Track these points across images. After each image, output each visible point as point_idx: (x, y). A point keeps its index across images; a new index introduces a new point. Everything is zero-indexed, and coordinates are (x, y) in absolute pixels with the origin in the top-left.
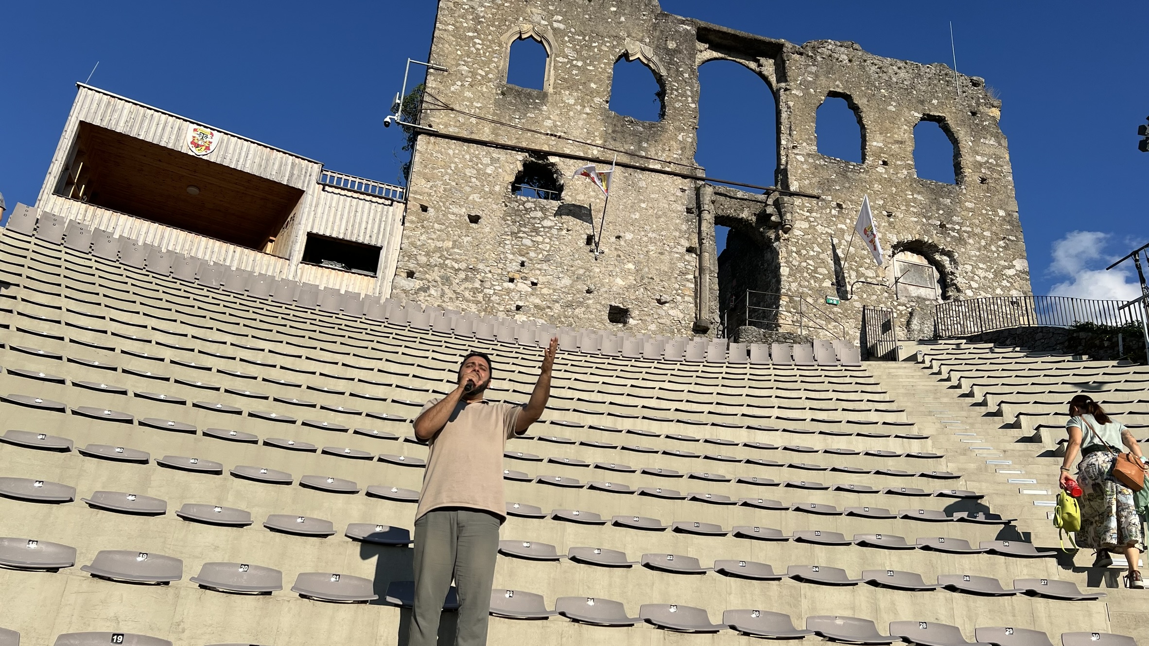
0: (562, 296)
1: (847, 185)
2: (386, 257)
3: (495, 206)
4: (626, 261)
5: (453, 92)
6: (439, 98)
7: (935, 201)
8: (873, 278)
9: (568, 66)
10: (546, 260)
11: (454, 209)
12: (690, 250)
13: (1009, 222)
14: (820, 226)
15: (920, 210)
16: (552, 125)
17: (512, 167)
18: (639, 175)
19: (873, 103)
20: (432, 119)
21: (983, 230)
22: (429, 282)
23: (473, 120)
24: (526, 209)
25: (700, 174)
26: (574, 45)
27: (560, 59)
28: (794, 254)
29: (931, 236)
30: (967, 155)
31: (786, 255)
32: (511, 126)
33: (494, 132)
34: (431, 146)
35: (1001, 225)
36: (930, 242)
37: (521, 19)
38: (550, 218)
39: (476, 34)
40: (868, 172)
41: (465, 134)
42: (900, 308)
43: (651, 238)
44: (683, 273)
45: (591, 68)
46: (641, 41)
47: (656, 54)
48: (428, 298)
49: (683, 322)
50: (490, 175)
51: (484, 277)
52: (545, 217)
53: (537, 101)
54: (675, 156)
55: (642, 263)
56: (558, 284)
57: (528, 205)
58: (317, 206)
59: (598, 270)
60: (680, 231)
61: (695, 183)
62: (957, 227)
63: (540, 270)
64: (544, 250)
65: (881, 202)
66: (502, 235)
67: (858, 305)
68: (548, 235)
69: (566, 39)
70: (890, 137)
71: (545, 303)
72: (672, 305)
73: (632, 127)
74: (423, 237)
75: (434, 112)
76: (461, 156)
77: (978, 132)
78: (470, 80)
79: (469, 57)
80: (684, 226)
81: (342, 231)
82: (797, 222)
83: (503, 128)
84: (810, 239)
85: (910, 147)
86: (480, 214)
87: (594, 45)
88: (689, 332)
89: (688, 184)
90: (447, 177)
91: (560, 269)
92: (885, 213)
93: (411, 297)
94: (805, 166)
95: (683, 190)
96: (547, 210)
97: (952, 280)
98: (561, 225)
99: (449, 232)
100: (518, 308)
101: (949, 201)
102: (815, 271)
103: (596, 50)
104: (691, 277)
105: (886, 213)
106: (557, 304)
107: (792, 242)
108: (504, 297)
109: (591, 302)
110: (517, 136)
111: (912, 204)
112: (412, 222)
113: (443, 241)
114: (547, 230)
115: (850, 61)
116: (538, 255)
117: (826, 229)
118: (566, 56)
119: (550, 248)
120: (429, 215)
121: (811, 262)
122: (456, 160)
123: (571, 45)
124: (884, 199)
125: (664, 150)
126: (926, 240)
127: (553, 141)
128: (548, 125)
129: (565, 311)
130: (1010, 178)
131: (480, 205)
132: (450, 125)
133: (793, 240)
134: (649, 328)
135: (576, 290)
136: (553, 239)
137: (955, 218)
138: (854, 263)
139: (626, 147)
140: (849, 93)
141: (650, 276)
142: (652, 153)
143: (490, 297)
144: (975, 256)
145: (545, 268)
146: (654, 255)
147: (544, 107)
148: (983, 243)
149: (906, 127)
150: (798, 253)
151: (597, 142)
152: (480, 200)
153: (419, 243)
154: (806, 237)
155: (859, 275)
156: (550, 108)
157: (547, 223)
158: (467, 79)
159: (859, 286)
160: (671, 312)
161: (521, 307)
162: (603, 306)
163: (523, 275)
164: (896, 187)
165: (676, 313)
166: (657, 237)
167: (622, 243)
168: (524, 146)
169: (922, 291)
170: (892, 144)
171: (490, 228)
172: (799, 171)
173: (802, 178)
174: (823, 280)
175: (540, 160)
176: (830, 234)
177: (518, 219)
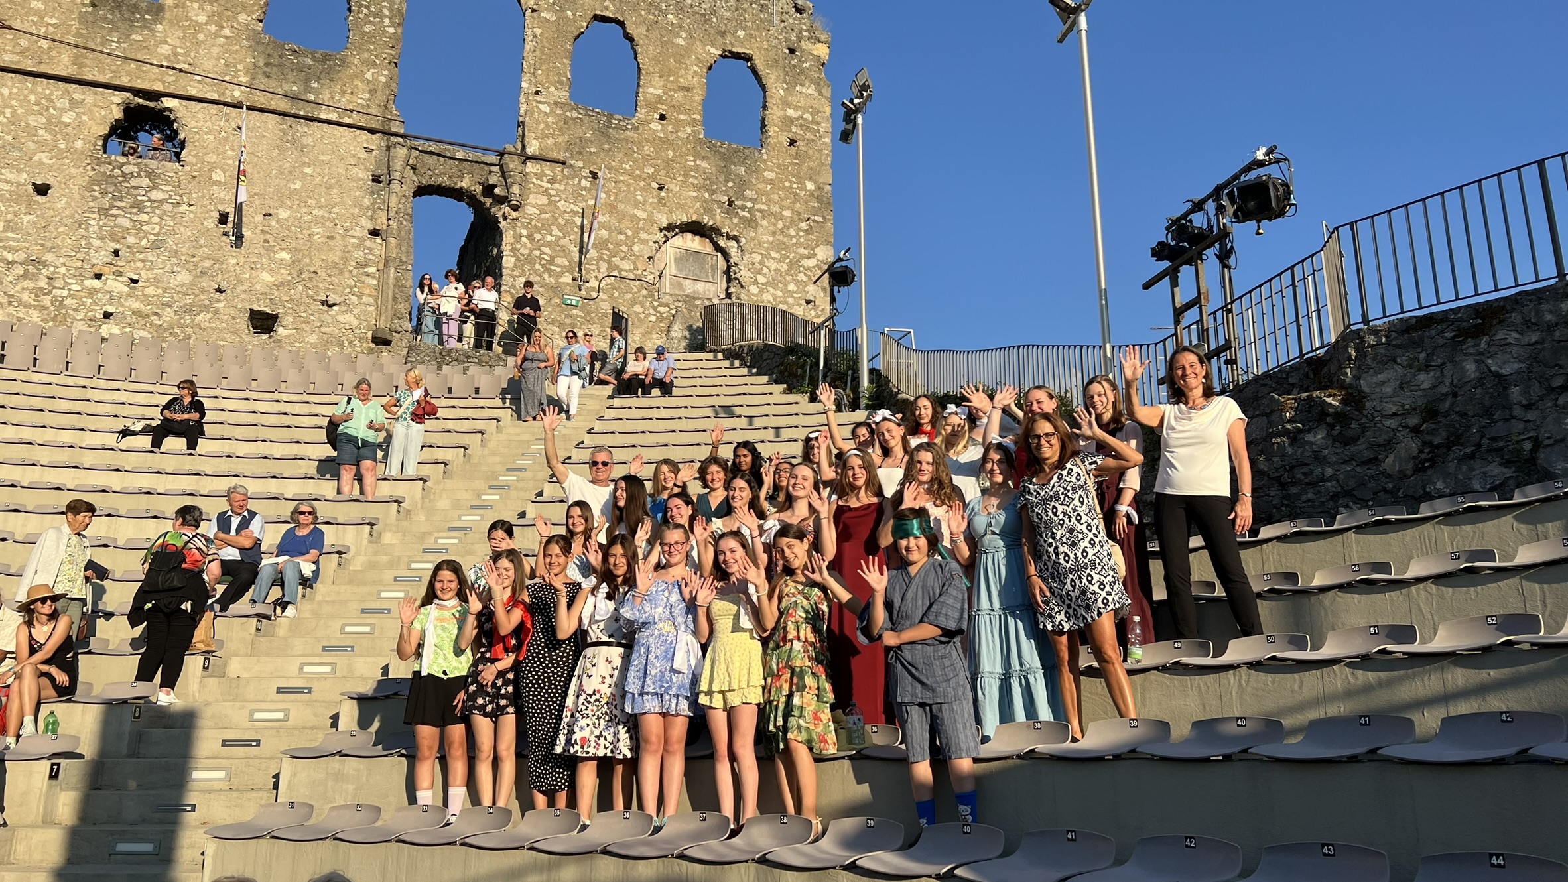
0: (176, 298)
1: (606, 146)
3: (73, 171)
4: (277, 248)
7: (725, 171)
8: (630, 270)
10: (155, 247)
11: (7, 174)
12: (375, 233)
13: (817, 197)
14: (563, 202)
15: (702, 181)
16: (170, 52)
17: (103, 113)
18: (303, 127)
19: (655, 34)
21: (782, 208)
23: (44, 44)
24: (124, 175)
25: (396, 128)
28: (524, 239)
29: (713, 216)
30: (775, 108)
31: (512, 241)
32: (103, 53)
33: (76, 61)
35: (806, 202)
36: (711, 223)
38: (163, 187)
40: (637, 128)
41: (29, 65)
42: (661, 309)
43: (316, 216)
44: (361, 266)
49: (358, 331)
50: (68, 125)
51: (54, 272)
52: (155, 187)
53: (147, 17)
54: (360, 101)
55: (300, 250)
56: (171, 281)
57: (127, 169)
59: (234, 261)
60: (361, 207)
61: (388, 140)
62: (749, 204)
63: (143, 261)
64: (150, 234)
65: (651, 171)
66: (85, 211)
67: (606, 307)
68: (157, 211)
70: (672, 82)
71: (150, 307)
72: (344, 309)
73: (296, 58)
76: (22, 97)
77: (793, 77)
80: (366, 200)
82: (531, 196)
83: (91, 55)
84: (548, 220)
85: (698, 97)
86: (51, 181)
88: (365, 345)
89: (376, 141)
91: (174, 260)
92: (655, 185)
94: (550, 120)
95: (369, 151)
96: (158, 176)
97: (738, 273)
98: (178, 198)
100: (107, 315)
101: (743, 169)
102: (551, 262)
104: (372, 270)
105: (657, 186)
106: (169, 309)
107: (522, 223)
108: (84, 300)
109: (221, 305)
110: (114, 68)
111: (693, 173)
114: (155, 204)
116: (140, 241)
117: (572, 206)
119: (160, 230)
121: (547, 250)
122: (14, 103)
124: (655, 166)
125: (343, 93)
126: (705, 221)
127: (170, 76)
128: (163, 52)
129: (181, 318)
130: (828, 140)
131: (51, 168)
132: (6, 51)
133: (524, 220)
134: (307, 339)
135: (199, 288)
136: (165, 217)
137: (748, 193)
138: (605, 252)
139: (286, 87)
140: (621, 19)
141: (312, 270)
142: (325, 97)
143: (63, 301)
144: (768, 242)
145: (150, 258)
146: (320, 240)
147: (159, 26)
148: (780, 225)
149: (696, 68)
150: (530, 237)
151: (240, 79)
152: (51, 162)
154: (542, 216)
155: (611, 266)
156: (167, 27)
157: (156, 195)
159: (609, 281)
160: (341, 318)
161: (111, 314)
162: (240, 310)
163: (116, 268)
164: (673, 150)
165: (348, 319)
166: (327, 215)
167: (273, 223)
168: (124, 81)
169: (700, 287)
170: (675, 91)
171: (67, 202)
172: (542, 126)
173: (544, 136)
174: (561, 274)
175: (151, 104)
176: (576, 213)
177: (110, 190)
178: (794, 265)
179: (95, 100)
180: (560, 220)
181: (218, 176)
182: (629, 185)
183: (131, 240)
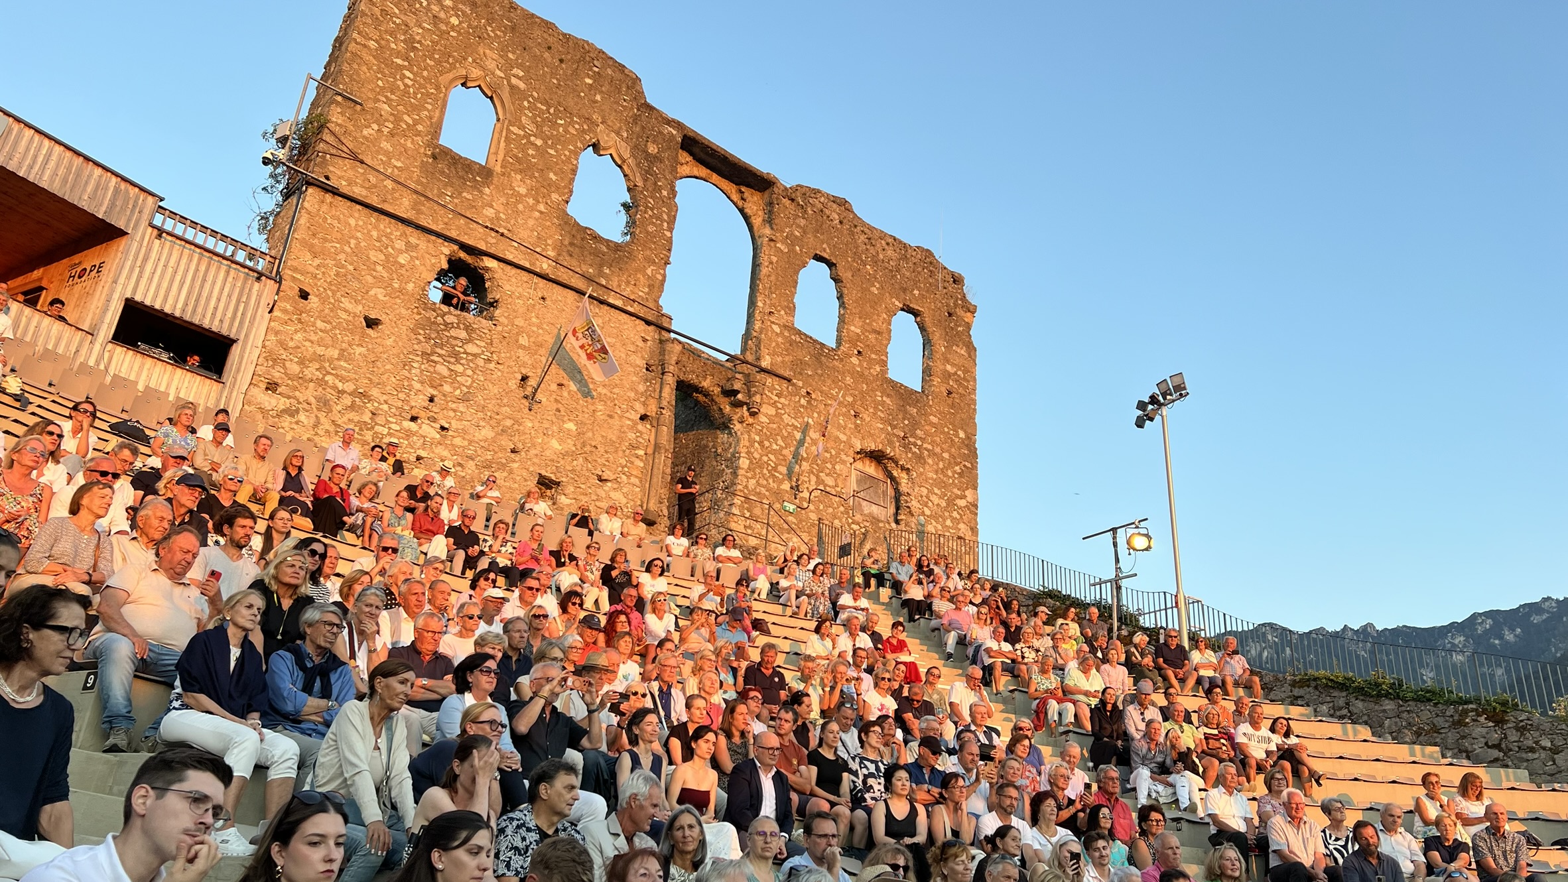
0: (479, 452)
1: (820, 372)
2: (241, 357)
3: (403, 311)
4: (566, 418)
5: (364, 137)
6: (344, 141)
7: (903, 410)
8: (833, 487)
9: (523, 142)
10: (465, 399)
11: (346, 303)
12: (643, 418)
13: (967, 446)
14: (786, 415)
15: (887, 416)
16: (494, 216)
17: (433, 261)
18: (594, 308)
19: (857, 280)
20: (331, 168)
21: (943, 450)
22: (299, 403)
23: (389, 184)
24: (446, 324)
25: (667, 323)
26: (535, 116)
27: (514, 129)
28: (756, 444)
29: (893, 449)
31: (748, 444)
32: (439, 204)
33: (414, 207)
34: (325, 208)
35: (960, 448)
36: (892, 454)
37: (470, 59)
38: (477, 342)
39: (406, 63)
41: (374, 201)
42: (854, 526)
43: (598, 393)
44: (633, 447)
45: (552, 152)
46: (618, 133)
47: (633, 155)
48: (295, 427)
49: (625, 510)
50: (402, 266)
51: (377, 409)
52: (471, 341)
53: (478, 178)
54: (641, 294)
55: (585, 424)
56: (476, 434)
57: (450, 319)
58: (145, 259)
59: (530, 425)
60: (636, 392)
61: (658, 332)
62: (919, 443)
63: (455, 411)
64: (464, 385)
65: (850, 399)
66: (410, 353)
67: (814, 518)
68: (471, 365)
69: (526, 103)
70: (868, 324)
71: (455, 457)
72: (616, 486)
73: (594, 243)
74: (298, 336)
75: (336, 160)
76: (365, 231)
77: (952, 337)
78: (391, 126)
79: (392, 93)
80: (640, 386)
81: (180, 305)
82: (764, 406)
83: (428, 204)
84: (775, 429)
85: (886, 340)
86: (383, 318)
87: (559, 122)
89: (650, 332)
90: (342, 257)
91: (480, 415)
92: (853, 413)
93: (271, 421)
94: (780, 339)
95: (645, 340)
96: (473, 330)
97: (907, 502)
98: (489, 355)
99: (336, 335)
100: (419, 458)
101: (915, 410)
102: (775, 469)
103: (561, 129)
104: (641, 453)
106: (471, 462)
107: (756, 429)
109: (515, 465)
110: (446, 220)
111: (881, 408)
112: (285, 311)
113: (327, 348)
114: (470, 358)
115: (841, 222)
116: (455, 390)
117: (793, 420)
118: (522, 128)
119: (472, 383)
120: (310, 305)
121: (772, 457)
122: (359, 235)
123: (530, 115)
124: (854, 396)
125: (628, 283)
126: (888, 452)
127: (492, 238)
128: (488, 214)
131: (384, 305)
132: (356, 184)
133: (758, 427)
135: (499, 446)
136: (478, 372)
137: (918, 432)
138: (816, 467)
139: (584, 268)
140: (835, 261)
141: (593, 444)
142: (614, 284)
144: (932, 479)
145: (461, 409)
146: (602, 417)
147: (487, 189)
148: (941, 465)
149: (885, 315)
150: (761, 443)
151: (549, 253)
152: (385, 299)
153: (291, 344)
154: (771, 425)
155: (820, 481)
156: (494, 192)
157: (471, 348)
158: (386, 124)
159: (817, 494)
160: (613, 495)
161: (422, 458)
162: (531, 473)
163: (432, 414)
164: (867, 384)
166: (609, 394)
167: (565, 394)
168: (453, 234)
169: (875, 510)
171: (395, 341)
172: (774, 344)
173: (775, 353)
174: (781, 482)
175: (472, 259)
177: (433, 336)
178: (951, 503)
179: (427, 247)
180: (784, 431)
181: (523, 341)
182: (835, 409)
183: (447, 388)
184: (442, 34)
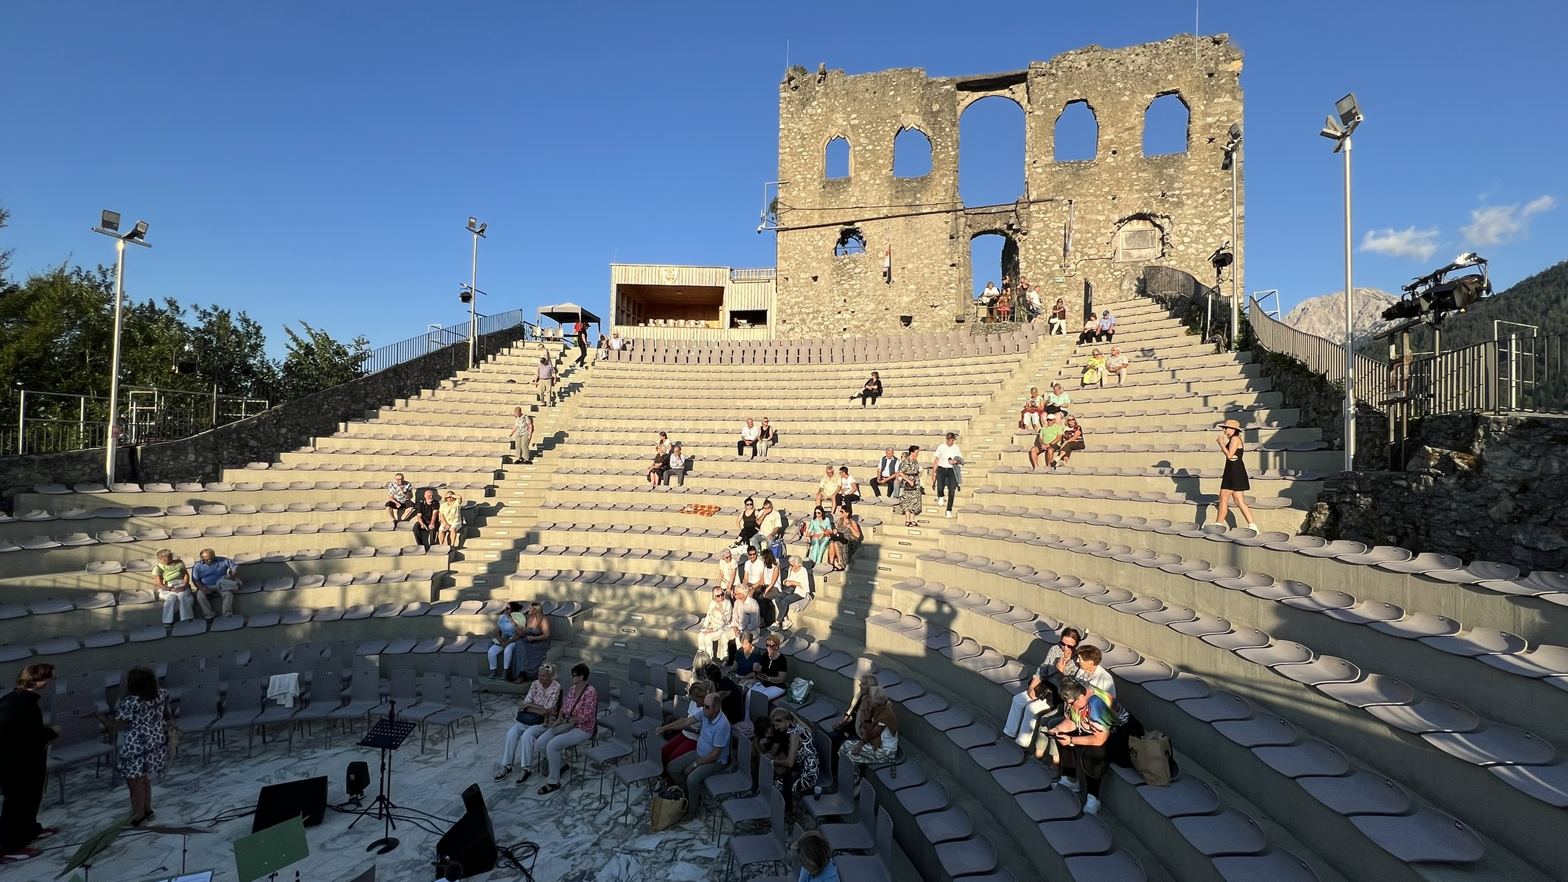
0: (870, 317)
1: (1078, 182)
2: (770, 314)
3: (825, 267)
4: (909, 284)
5: (794, 196)
6: (786, 204)
7: (1160, 175)
8: (1096, 254)
9: (863, 152)
10: (859, 295)
11: (802, 275)
12: (953, 265)
14: (1052, 223)
15: (1142, 186)
16: (856, 200)
17: (833, 237)
18: (915, 219)
19: (1108, 99)
20: (784, 219)
22: (794, 324)
23: (808, 212)
24: (844, 264)
25: (959, 206)
26: (866, 134)
27: (857, 148)
28: (1031, 250)
29: (1151, 206)
30: (1197, 120)
31: (1024, 253)
32: (831, 209)
33: (821, 217)
34: (786, 238)
36: (1149, 212)
37: (830, 126)
38: (860, 265)
39: (803, 149)
40: (1098, 165)
41: (803, 224)
42: (1116, 273)
43: (925, 264)
44: (948, 283)
45: (878, 148)
46: (913, 113)
47: (924, 120)
48: (795, 334)
49: (947, 318)
50: (821, 247)
51: (824, 314)
52: (856, 266)
53: (845, 185)
54: (940, 198)
55: (919, 283)
56: (867, 309)
57: (845, 261)
58: (732, 294)
59: (891, 294)
60: (946, 253)
61: (956, 214)
62: (1178, 192)
63: (855, 302)
64: (857, 289)
65: (1107, 189)
66: (832, 285)
67: (1081, 279)
68: (859, 278)
69: (861, 130)
70: (1120, 127)
71: (860, 322)
72: (942, 307)
73: (909, 184)
74: (788, 298)
75: (785, 214)
76: (802, 240)
77: (1212, 94)
79: (801, 167)
80: (947, 249)
81: (746, 305)
82: (1034, 224)
83: (826, 212)
84: (1044, 236)
85: (1139, 131)
86: (819, 274)
87: (880, 128)
88: (952, 323)
89: (950, 217)
90: (797, 256)
91: (868, 299)
93: (786, 335)
94: (1043, 176)
95: (946, 223)
96: (857, 260)
97: (1167, 239)
98: (866, 269)
99: (802, 290)
100: (845, 330)
101: (1172, 170)
102: (1047, 259)
103: (881, 132)
104: (953, 285)
105: (1112, 197)
106: (868, 322)
107: (1029, 241)
108: (836, 324)
109: (888, 316)
110: (835, 215)
111: (1136, 183)
112: (781, 290)
113: (800, 297)
114: (858, 275)
115: (1089, 65)
116: (853, 293)
117: (1058, 224)
118: (861, 144)
119: (861, 286)
120: (789, 283)
121: (1044, 253)
122: (800, 243)
124: (1110, 185)
125: (932, 195)
126: (1145, 212)
127: (857, 211)
128: (853, 200)
129: (873, 325)
131: (817, 268)
132: (795, 220)
133: (1030, 239)
134: (926, 326)
135: (879, 310)
136: (862, 280)
137: (1176, 185)
138: (1080, 246)
139: (906, 201)
140: (1085, 98)
141: (925, 291)
142: (924, 201)
143: (829, 326)
144: (1192, 214)
145: (858, 300)
146: (928, 275)
147: (850, 188)
148: (1201, 200)
149: (1137, 113)
150: (1034, 249)
151: (886, 204)
152: (817, 265)
153: (786, 302)
154: (1041, 234)
155: (1083, 254)
156: (853, 188)
157: (857, 270)
158: (801, 184)
159: (1082, 263)
160: (940, 313)
162: (896, 317)
163: (846, 308)
164: (1123, 172)
165: (944, 312)
166: (930, 262)
167: (905, 271)
168: (839, 220)
169: (1144, 252)
170: (1123, 132)
171: (825, 282)
172: (1039, 181)
173: (1040, 187)
174: (1053, 265)
175: (851, 227)
176: (1060, 228)
177: (840, 272)
179: (830, 232)
180: (1051, 234)
181: (881, 255)
182: (1093, 202)
183: (850, 293)
184: (815, 121)
